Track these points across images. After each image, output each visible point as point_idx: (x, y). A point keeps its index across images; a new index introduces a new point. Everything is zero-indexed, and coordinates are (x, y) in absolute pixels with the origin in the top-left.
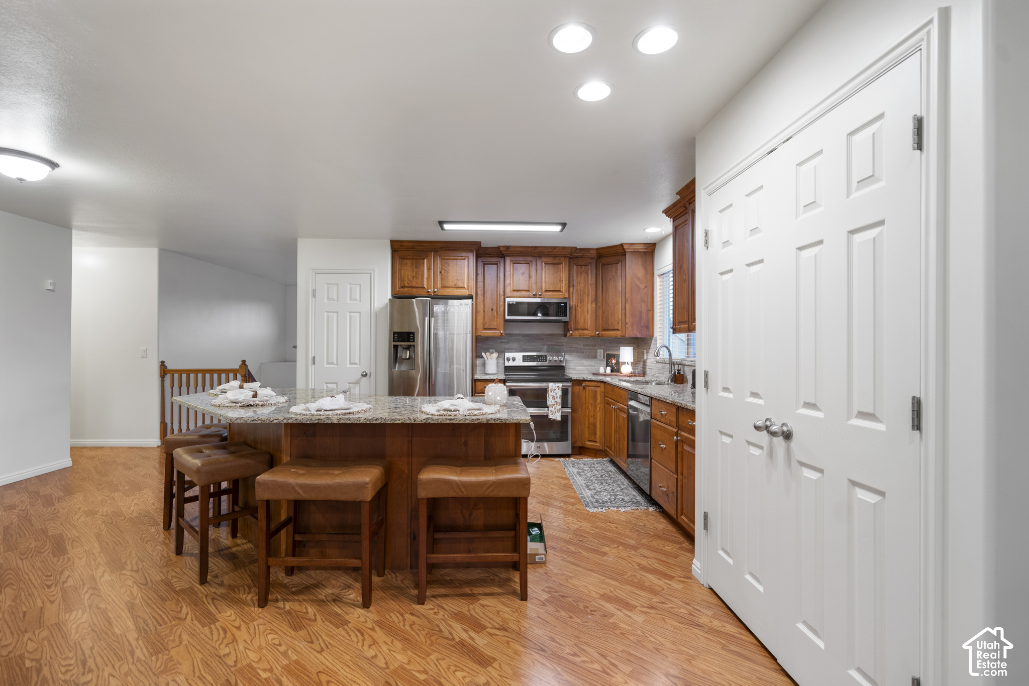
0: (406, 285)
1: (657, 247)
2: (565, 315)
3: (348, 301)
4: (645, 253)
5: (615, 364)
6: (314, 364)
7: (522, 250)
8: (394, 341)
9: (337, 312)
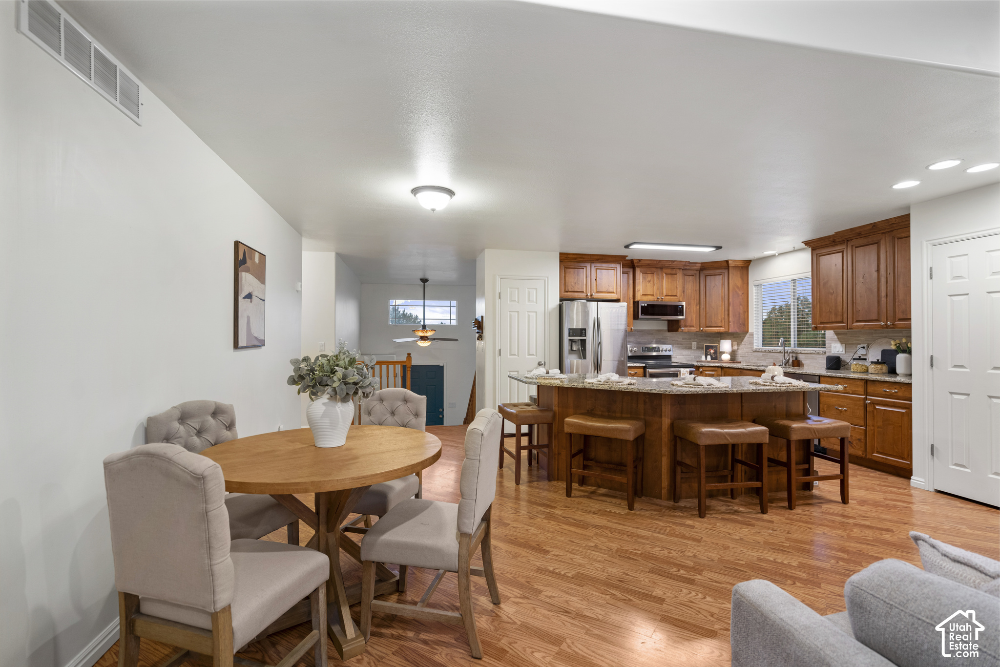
0: (570, 290)
1: (752, 263)
2: (683, 315)
3: (527, 303)
4: (742, 267)
5: (714, 353)
6: (500, 355)
7: (650, 262)
8: (569, 336)
9: (518, 312)
